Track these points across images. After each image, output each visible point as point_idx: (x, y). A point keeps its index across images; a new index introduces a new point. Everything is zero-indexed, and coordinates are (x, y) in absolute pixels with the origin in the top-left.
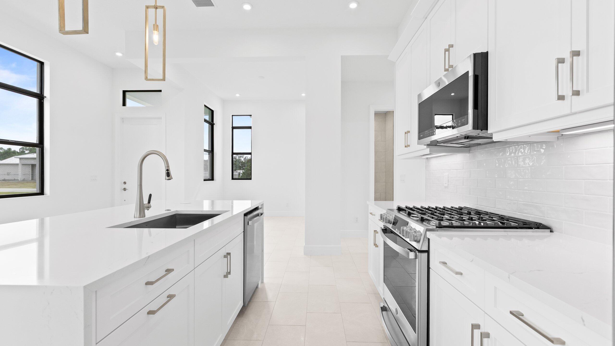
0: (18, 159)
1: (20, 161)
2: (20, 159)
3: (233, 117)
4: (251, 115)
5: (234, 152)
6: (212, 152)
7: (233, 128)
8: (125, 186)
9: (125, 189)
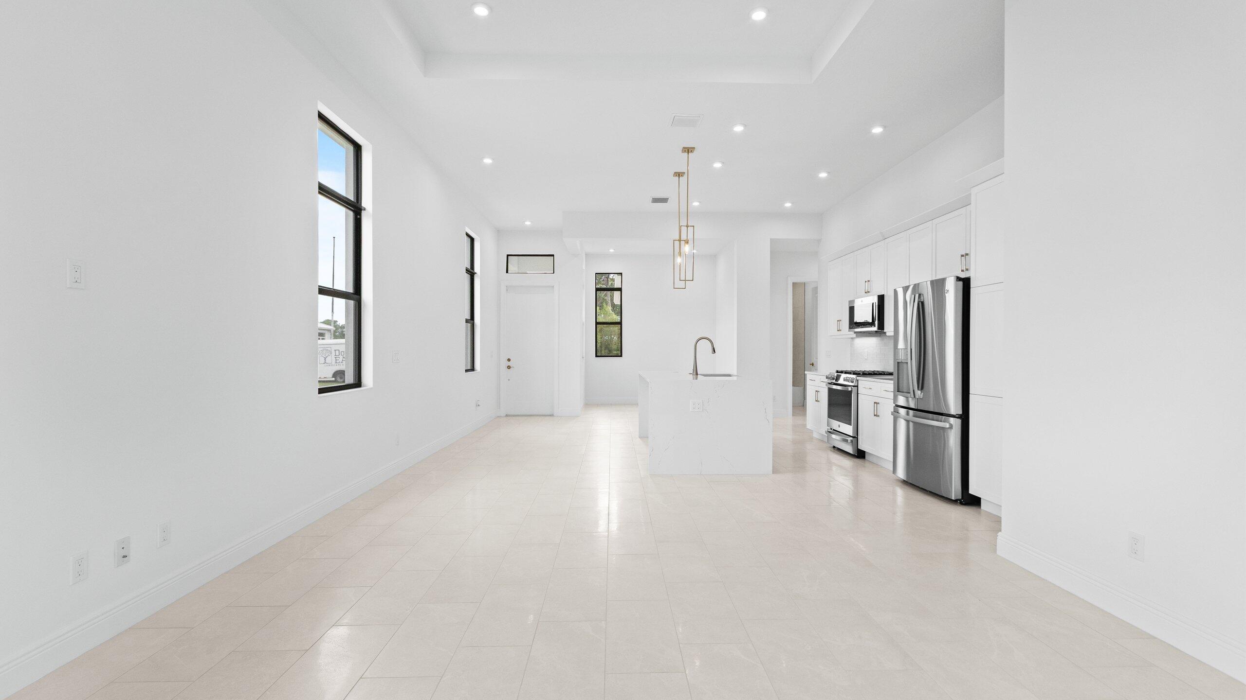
8: (509, 363)
9: (509, 367)
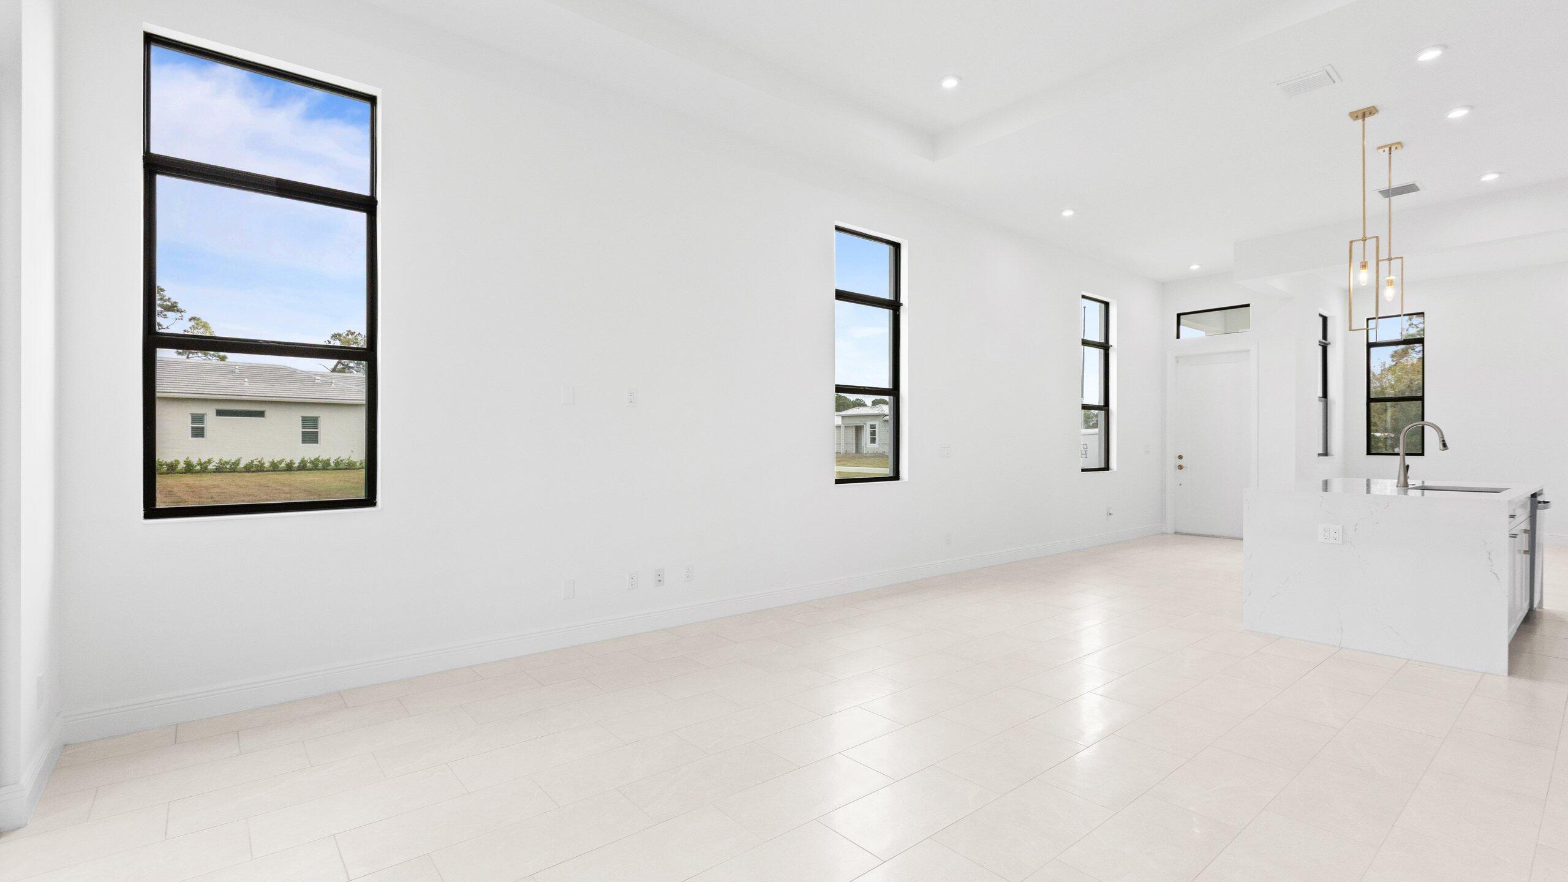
0: (841, 418)
1: (842, 421)
2: (843, 417)
3: (1370, 321)
4: (1423, 313)
5: (1372, 396)
6: (1323, 399)
7: (1370, 346)
8: (1180, 462)
9: (1180, 467)
